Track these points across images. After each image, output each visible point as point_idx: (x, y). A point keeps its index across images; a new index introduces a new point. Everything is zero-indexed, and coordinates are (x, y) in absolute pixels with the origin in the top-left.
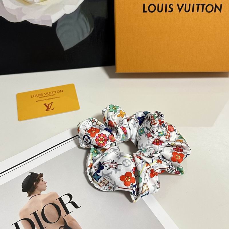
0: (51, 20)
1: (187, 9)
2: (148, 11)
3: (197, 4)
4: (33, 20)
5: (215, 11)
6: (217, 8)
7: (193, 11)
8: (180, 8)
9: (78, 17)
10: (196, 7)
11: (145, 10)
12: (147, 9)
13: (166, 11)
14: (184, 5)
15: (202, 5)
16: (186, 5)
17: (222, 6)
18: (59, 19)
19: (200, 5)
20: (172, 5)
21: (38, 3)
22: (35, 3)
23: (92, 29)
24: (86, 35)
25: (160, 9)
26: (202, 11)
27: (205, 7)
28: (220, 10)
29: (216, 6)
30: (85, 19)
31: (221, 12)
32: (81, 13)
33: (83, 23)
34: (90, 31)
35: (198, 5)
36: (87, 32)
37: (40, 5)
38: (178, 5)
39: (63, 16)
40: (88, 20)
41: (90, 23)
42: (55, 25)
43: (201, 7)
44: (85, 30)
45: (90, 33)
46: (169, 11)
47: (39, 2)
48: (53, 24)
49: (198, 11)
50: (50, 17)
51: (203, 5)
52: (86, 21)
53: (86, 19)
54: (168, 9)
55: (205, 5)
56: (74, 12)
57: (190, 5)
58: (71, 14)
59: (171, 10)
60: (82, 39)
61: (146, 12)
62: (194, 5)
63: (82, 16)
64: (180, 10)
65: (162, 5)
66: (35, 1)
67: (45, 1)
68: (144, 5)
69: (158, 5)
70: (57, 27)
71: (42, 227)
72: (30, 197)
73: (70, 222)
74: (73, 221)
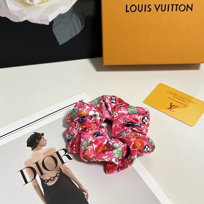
1: (163, 9)
2: (130, 11)
3: (171, 5)
5: (187, 11)
6: (188, 8)
7: (168, 10)
8: (157, 8)
9: (71, 16)
10: (171, 7)
11: (128, 10)
13: (145, 11)
14: (161, 6)
15: (175, 5)
16: (162, 5)
17: (193, 6)
18: (55, 18)
19: (174, 5)
20: (151, 5)
21: (37, 5)
22: (35, 5)
23: (83, 26)
24: (78, 31)
25: (140, 9)
26: (176, 10)
27: (178, 6)
28: (191, 9)
29: (188, 6)
30: (77, 18)
31: (192, 10)
32: (73, 13)
33: (75, 21)
34: (81, 28)
35: (173, 5)
36: (79, 29)
37: (39, 7)
38: (155, 5)
39: (58, 16)
40: (79, 18)
41: (81, 21)
43: (175, 7)
44: (77, 27)
45: (81, 30)
46: (148, 11)
48: (50, 22)
49: (172, 10)
50: (47, 16)
51: (177, 5)
52: (78, 20)
53: (78, 18)
54: (147, 9)
55: (178, 5)
56: (68, 11)
57: (165, 5)
58: (65, 13)
59: (149, 10)
60: (74, 35)
62: (169, 5)
63: (74, 15)
64: (157, 10)
65: (142, 5)
66: (35, 3)
67: (43, 3)
68: (127, 6)
69: (139, 5)
70: (54, 25)
71: (42, 174)
72: (33, 151)
73: (65, 170)
74: (67, 169)
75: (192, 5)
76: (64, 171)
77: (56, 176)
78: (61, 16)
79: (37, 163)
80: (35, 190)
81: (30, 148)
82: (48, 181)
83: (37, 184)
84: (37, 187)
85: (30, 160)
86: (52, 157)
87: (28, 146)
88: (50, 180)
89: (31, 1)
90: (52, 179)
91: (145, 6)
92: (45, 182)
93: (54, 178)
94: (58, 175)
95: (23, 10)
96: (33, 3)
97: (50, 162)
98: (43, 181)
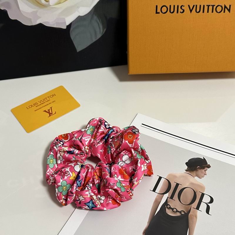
0: (65, 23)
1: (198, 10)
2: (160, 12)
4: (48, 22)
5: (224, 12)
6: (226, 9)
7: (203, 12)
8: (191, 9)
9: (92, 18)
10: (206, 8)
11: (158, 12)
12: (159, 11)
13: (177, 12)
14: (195, 6)
15: (212, 6)
16: (196, 6)
18: (73, 21)
19: (210, 6)
20: (184, 6)
21: (53, 5)
22: (51, 6)
24: (99, 36)
25: (172, 11)
26: (213, 12)
29: (225, 7)
30: (98, 21)
31: (230, 12)
32: (94, 15)
33: (96, 25)
35: (208, 6)
36: (100, 33)
37: (55, 8)
38: (189, 6)
39: (77, 18)
41: (103, 24)
42: (69, 27)
43: (211, 8)
46: (180, 12)
47: (55, 5)
48: (67, 26)
49: (208, 12)
50: (64, 19)
51: (213, 6)
53: (100, 21)
55: (215, 6)
56: (89, 13)
57: (200, 6)
58: (85, 15)
60: (94, 40)
61: (159, 13)
62: (204, 6)
63: (95, 17)
64: (191, 11)
65: (174, 6)
66: (51, 4)
67: (60, 3)
68: (157, 6)
69: (170, 6)
70: (71, 29)
71: (172, 197)
72: (185, 172)
73: (193, 215)
74: (195, 218)
75: (230, 6)
76: (190, 215)
77: (180, 212)
78: (80, 19)
79: (177, 185)
80: (153, 204)
81: (186, 167)
82: (170, 208)
83: (159, 201)
84: (157, 202)
85: (175, 177)
86: (195, 193)
87: (186, 163)
88: (173, 209)
89: (47, 2)
90: (175, 210)
91: (178, 6)
92: (167, 206)
93: (177, 211)
94: (183, 213)
95: (37, 12)
96: (49, 4)
97: (188, 195)
98: (166, 203)
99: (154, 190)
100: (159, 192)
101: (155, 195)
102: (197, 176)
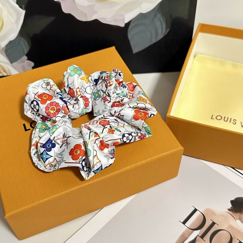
0: (124, 20)
4: (105, 19)
9: (155, 16)
30: (162, 20)
32: (158, 13)
33: (158, 23)
39: (138, 15)
40: (164, 19)
42: (127, 25)
48: (125, 24)
50: (123, 16)
56: (152, 10)
58: (147, 13)
63: (159, 16)
70: (130, 27)
78: (141, 16)
95: (93, 6)
99: (184, 223)
100: (189, 226)
101: (183, 229)
102: (240, 219)
